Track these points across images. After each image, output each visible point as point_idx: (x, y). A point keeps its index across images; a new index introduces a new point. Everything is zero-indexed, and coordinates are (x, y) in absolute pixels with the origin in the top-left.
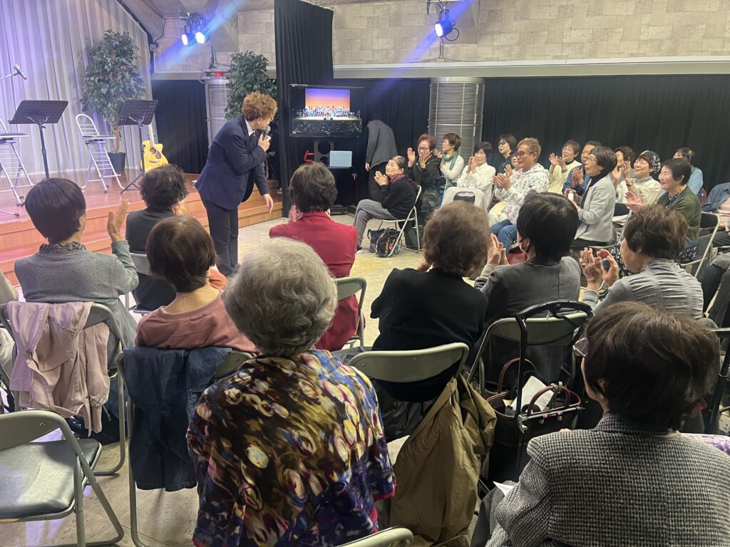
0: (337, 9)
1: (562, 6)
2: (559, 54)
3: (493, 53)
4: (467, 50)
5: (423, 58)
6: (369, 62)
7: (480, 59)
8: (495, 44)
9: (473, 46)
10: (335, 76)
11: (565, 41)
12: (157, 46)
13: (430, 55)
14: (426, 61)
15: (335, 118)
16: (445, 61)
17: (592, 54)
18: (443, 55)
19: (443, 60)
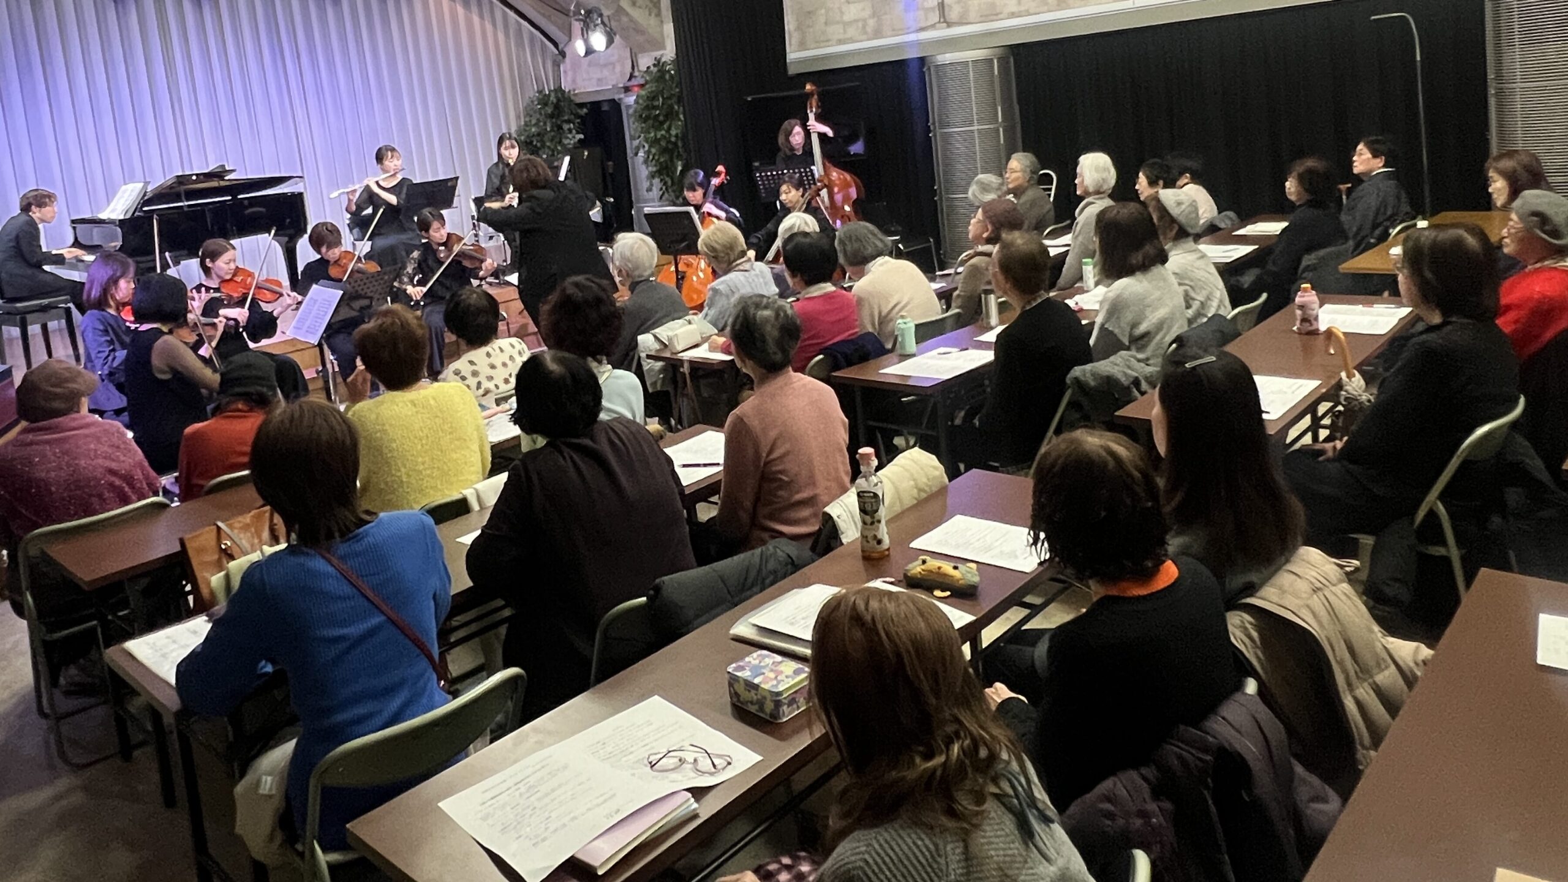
4: (980, 5)
5: (915, 26)
6: (840, 42)
7: (1001, 16)
10: (792, 71)
12: (567, 57)
13: (926, 19)
16: (949, 25)
18: (944, 17)
19: (945, 24)
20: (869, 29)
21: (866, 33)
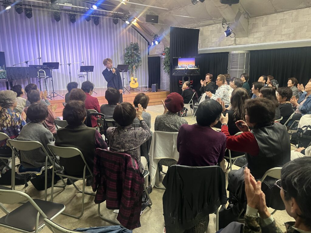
0: (201, 29)
1: (281, 19)
2: (280, 39)
3: (254, 40)
4: (244, 40)
5: (228, 44)
6: (210, 47)
7: (249, 43)
8: (255, 37)
9: (246, 38)
10: (199, 53)
11: (283, 33)
12: (150, 46)
13: (231, 43)
14: (229, 45)
15: (189, 68)
16: (236, 45)
17: (294, 38)
18: (235, 42)
21: (217, 45)
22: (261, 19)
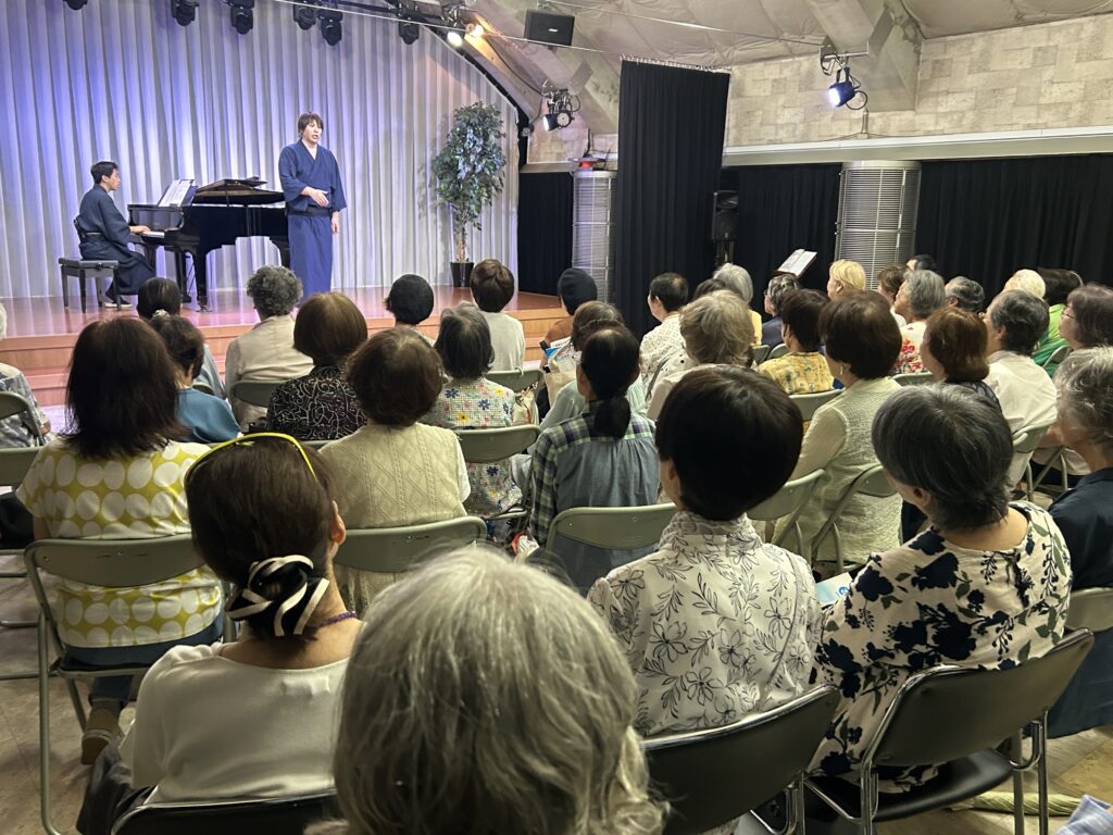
0: (736, 72)
1: (1040, 49)
2: (1033, 121)
3: (937, 123)
4: (900, 120)
5: (840, 134)
6: (771, 142)
7: (917, 133)
8: (941, 109)
9: (908, 115)
10: (725, 163)
11: (1043, 101)
12: (532, 130)
13: (850, 130)
14: (844, 138)
16: (869, 138)
17: (1084, 120)
18: (867, 128)
19: (866, 136)
20: (797, 133)
21: (794, 136)
22: (965, 44)
